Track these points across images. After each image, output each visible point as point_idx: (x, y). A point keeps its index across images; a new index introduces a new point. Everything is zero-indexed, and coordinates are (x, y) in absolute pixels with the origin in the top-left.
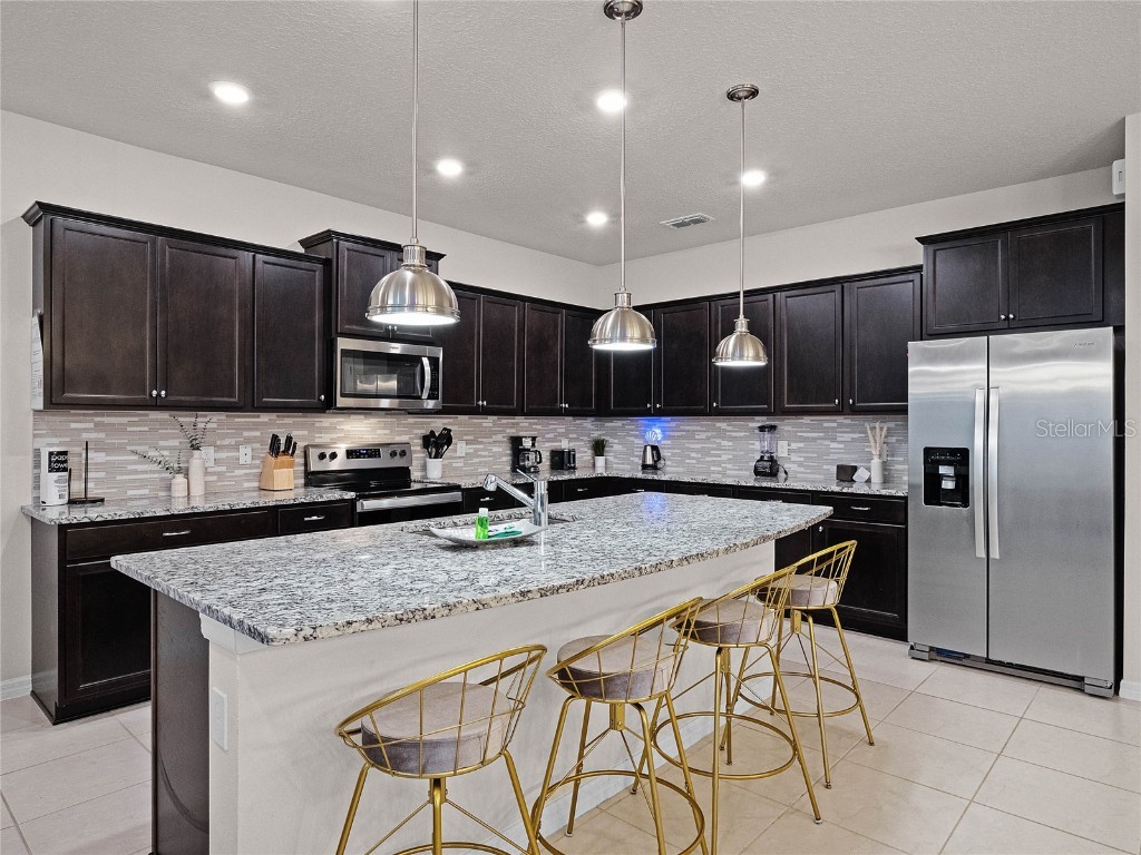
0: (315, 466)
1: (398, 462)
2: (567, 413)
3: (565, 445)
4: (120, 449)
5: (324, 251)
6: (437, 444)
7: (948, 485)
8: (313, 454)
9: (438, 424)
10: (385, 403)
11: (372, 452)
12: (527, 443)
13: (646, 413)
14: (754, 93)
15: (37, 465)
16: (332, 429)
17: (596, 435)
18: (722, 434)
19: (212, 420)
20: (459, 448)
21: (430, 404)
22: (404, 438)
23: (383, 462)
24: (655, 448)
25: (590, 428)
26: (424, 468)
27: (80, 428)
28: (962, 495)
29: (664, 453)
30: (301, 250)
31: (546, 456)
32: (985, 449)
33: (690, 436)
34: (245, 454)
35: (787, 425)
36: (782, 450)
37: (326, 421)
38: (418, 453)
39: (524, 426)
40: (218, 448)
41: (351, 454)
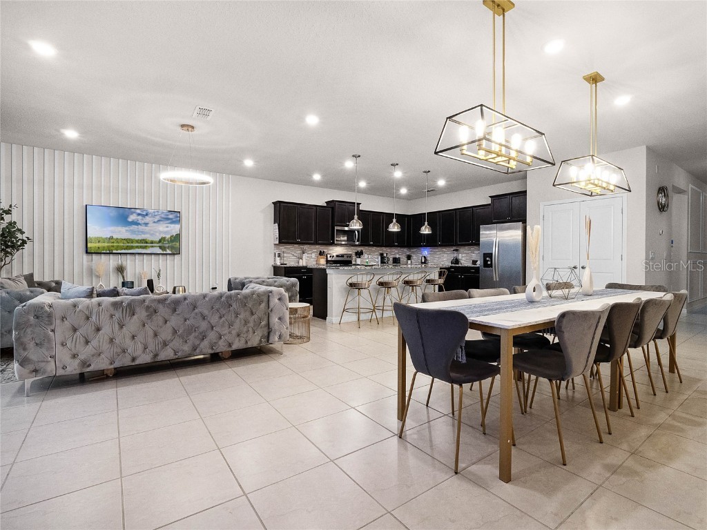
0: (329, 259)
1: (349, 259)
2: (397, 246)
3: (397, 256)
4: (289, 253)
5: (332, 205)
6: (359, 254)
7: (489, 263)
8: (329, 256)
9: (359, 249)
10: (343, 243)
11: (342, 256)
12: (385, 255)
13: (421, 246)
14: (429, 172)
15: (275, 256)
16: (333, 250)
17: (408, 253)
18: (444, 252)
19: (306, 247)
20: (365, 256)
21: (357, 243)
22: (350, 253)
23: (345, 258)
24: (425, 257)
25: (406, 251)
26: (356, 261)
27: (283, 248)
28: (491, 266)
29: (428, 259)
30: (325, 205)
31: (391, 259)
32: (495, 251)
33: (435, 253)
34: (313, 255)
35: (462, 250)
36: (460, 256)
37: (331, 248)
38: (354, 257)
39: (385, 251)
40: (308, 254)
41: (337, 256)
